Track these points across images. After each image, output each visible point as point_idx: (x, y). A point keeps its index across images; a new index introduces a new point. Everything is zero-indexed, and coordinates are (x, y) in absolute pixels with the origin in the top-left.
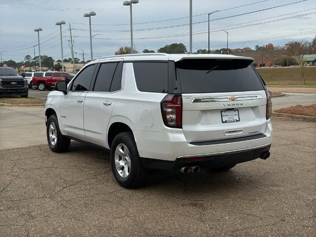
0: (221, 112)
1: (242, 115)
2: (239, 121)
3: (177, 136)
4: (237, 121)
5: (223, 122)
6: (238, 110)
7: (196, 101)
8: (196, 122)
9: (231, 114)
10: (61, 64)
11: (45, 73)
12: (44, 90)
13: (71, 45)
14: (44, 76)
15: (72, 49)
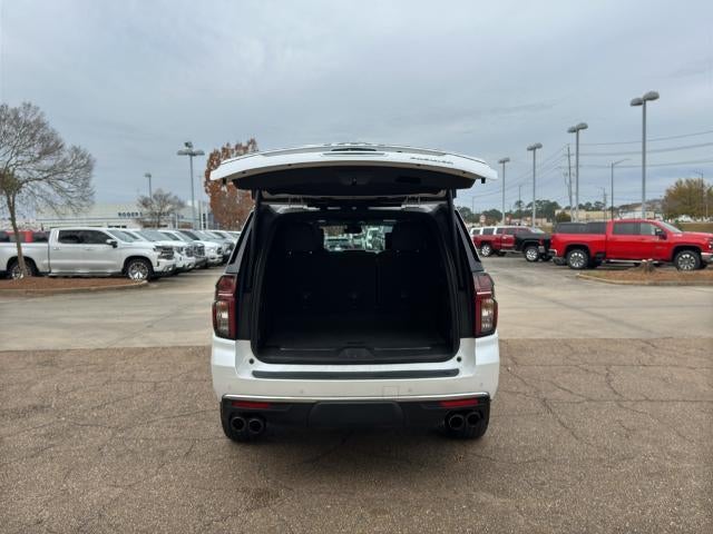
10: (568, 213)
11: (496, 228)
12: (489, 256)
13: (568, 181)
14: (495, 233)
15: (570, 187)
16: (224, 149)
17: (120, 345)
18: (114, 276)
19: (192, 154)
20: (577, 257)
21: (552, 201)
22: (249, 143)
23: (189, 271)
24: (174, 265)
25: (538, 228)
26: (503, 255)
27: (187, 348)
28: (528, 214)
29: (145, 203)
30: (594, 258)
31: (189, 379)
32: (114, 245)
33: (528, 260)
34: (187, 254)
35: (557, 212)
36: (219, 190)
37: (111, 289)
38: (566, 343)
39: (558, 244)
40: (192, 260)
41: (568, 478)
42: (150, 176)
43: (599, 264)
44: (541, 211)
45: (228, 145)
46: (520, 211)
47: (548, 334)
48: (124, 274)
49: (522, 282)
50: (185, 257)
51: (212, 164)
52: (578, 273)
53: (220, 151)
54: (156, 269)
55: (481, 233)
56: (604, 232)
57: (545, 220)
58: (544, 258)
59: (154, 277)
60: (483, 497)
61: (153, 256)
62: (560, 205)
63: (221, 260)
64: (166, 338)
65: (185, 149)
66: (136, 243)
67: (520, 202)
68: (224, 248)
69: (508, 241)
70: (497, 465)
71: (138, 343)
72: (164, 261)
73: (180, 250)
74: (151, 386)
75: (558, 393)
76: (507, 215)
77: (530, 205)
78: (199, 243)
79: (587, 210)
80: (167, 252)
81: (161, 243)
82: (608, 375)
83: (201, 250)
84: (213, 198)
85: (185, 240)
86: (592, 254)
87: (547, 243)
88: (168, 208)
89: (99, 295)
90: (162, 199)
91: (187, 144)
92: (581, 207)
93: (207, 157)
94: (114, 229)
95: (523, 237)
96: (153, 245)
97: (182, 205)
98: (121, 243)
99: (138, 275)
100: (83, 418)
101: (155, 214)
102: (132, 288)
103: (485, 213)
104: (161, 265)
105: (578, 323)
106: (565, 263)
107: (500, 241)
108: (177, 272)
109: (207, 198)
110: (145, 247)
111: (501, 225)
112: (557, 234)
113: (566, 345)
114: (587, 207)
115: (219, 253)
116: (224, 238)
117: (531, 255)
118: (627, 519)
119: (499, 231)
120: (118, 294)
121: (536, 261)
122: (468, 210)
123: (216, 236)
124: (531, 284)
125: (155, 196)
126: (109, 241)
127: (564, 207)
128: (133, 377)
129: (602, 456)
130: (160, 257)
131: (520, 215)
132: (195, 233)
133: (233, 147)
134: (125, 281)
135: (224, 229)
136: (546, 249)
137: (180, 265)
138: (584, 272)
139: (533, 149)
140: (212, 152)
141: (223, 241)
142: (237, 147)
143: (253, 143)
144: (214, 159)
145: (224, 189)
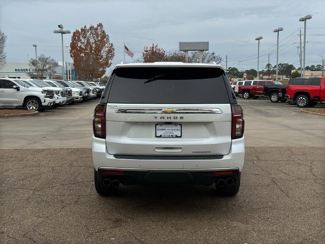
0: (156, 125)
1: (185, 130)
2: (181, 137)
3: (99, 146)
5: (156, 137)
6: (181, 125)
7: (124, 111)
9: (170, 128)
10: (299, 72)
11: (253, 81)
12: (248, 99)
13: (299, 52)
14: (252, 84)
15: (300, 55)
16: (82, 29)
17: (28, 147)
18: (18, 108)
19: (63, 33)
20: (302, 100)
21: (290, 64)
22: (98, 26)
23: (63, 106)
24: (54, 102)
25: (279, 81)
26: (257, 98)
27: (68, 149)
28: (274, 72)
29: (34, 63)
30: (313, 100)
31: (71, 165)
32: (18, 89)
33: (272, 102)
34: (62, 95)
35: (292, 71)
36: (79, 56)
37: (17, 116)
38: (289, 149)
39: (290, 91)
40: (65, 99)
41: (282, 216)
42: (36, 46)
43: (316, 104)
44: (283, 71)
45: (85, 27)
46: (269, 71)
47: (279, 144)
48: (24, 107)
49: (267, 115)
50: (61, 97)
51: (75, 39)
52: (302, 109)
53: (80, 31)
54: (43, 104)
55: (243, 84)
56: (319, 85)
57: (284, 76)
58: (282, 100)
59: (42, 109)
60: (235, 224)
61: (42, 96)
62: (295, 67)
63: (82, 99)
64: (55, 144)
65: (59, 29)
66: (30, 88)
67: (269, 64)
68: (84, 92)
69: (259, 89)
70: (244, 209)
71: (38, 146)
72: (48, 99)
73: (57, 93)
74: (50, 169)
75: (281, 175)
76: (261, 73)
77: (275, 67)
78: (68, 89)
79: (312, 70)
80: (50, 94)
81: (46, 88)
82: (311, 166)
83: (70, 93)
84: (75, 61)
85: (60, 87)
86: (312, 98)
87: (284, 91)
88: (47, 66)
89: (10, 119)
90: (44, 60)
91: (59, 26)
92: (307, 68)
93: (72, 34)
94: (17, 79)
95: (269, 87)
96: (41, 89)
97: (56, 65)
98: (22, 88)
99: (32, 107)
100: (15, 185)
101: (40, 70)
102: (29, 115)
103: (247, 72)
104: (47, 101)
105: (298, 138)
106: (294, 103)
107: (255, 89)
108: (55, 106)
109: (72, 61)
110: (36, 90)
111: (257, 79)
112: (291, 86)
113: (289, 150)
114: (312, 68)
115: (80, 95)
116: (83, 85)
117: (274, 98)
118: (311, 235)
119: (255, 83)
120: (22, 118)
121: (277, 102)
122: (236, 69)
123: (78, 85)
124: (272, 116)
125: (40, 59)
126: (14, 87)
127: (297, 68)
128: (39, 164)
129: (302, 206)
130: (45, 97)
131: (269, 73)
132: (66, 82)
133: (88, 28)
134: (24, 111)
135: (82, 80)
136: (283, 94)
137: (57, 102)
138: (305, 109)
139: (277, 31)
140: (75, 31)
141: (83, 88)
142: (91, 28)
143: (100, 25)
144: (76, 36)
145: (83, 55)
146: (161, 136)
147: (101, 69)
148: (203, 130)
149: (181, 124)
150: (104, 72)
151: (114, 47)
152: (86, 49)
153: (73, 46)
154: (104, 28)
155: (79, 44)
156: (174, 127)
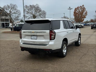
0: (31, 36)
1: (38, 37)
2: (37, 39)
4: (36, 39)
8: (24, 38)
65: (69, 8)
142: (80, 7)
143: (83, 5)
144: (76, 9)
145: (77, 15)
146: (32, 39)
147: (83, 19)
148: (42, 37)
149: (37, 36)
150: (84, 20)
151: (87, 12)
152: (78, 13)
153: (75, 12)
154: (84, 6)
155: (77, 12)
156: (35, 37)
